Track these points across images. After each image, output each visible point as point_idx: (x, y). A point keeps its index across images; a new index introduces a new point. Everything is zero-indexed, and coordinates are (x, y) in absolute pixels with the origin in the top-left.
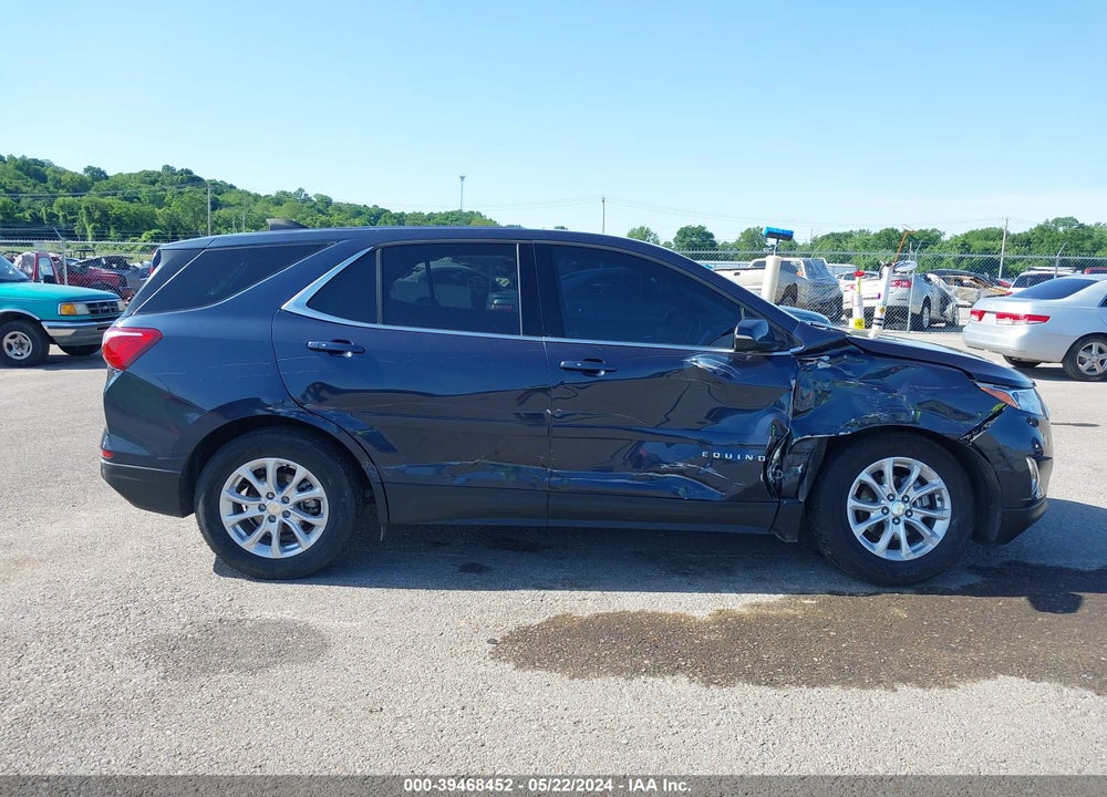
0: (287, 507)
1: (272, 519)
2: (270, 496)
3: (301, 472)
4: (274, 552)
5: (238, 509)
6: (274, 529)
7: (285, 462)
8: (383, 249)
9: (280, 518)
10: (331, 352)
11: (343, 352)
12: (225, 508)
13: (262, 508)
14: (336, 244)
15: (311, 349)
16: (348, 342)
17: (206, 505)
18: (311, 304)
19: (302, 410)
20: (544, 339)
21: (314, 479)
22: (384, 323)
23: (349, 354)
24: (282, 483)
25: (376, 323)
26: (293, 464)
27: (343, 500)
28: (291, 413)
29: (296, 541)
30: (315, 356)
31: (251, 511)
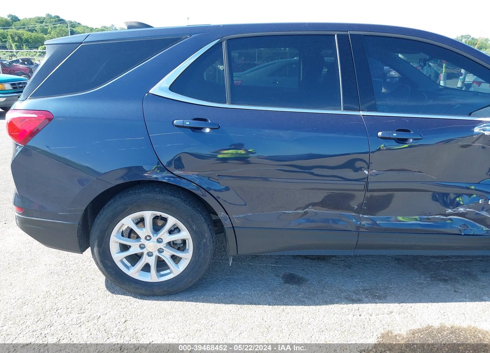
0: (161, 246)
1: (150, 254)
2: (148, 238)
3: (172, 221)
4: (152, 277)
5: (124, 248)
6: (152, 261)
7: (158, 213)
8: (229, 40)
9: (156, 253)
10: (194, 129)
11: (202, 128)
12: (114, 248)
13: (142, 247)
14: (189, 38)
15: (176, 126)
16: (205, 120)
17: (99, 246)
18: (173, 88)
19: (171, 175)
20: (361, 113)
21: (181, 225)
22: (232, 103)
23: (208, 130)
24: (156, 229)
25: (225, 103)
26: (164, 215)
27: (204, 240)
28: (164, 177)
29: (168, 268)
30: (181, 132)
31: (134, 249)
